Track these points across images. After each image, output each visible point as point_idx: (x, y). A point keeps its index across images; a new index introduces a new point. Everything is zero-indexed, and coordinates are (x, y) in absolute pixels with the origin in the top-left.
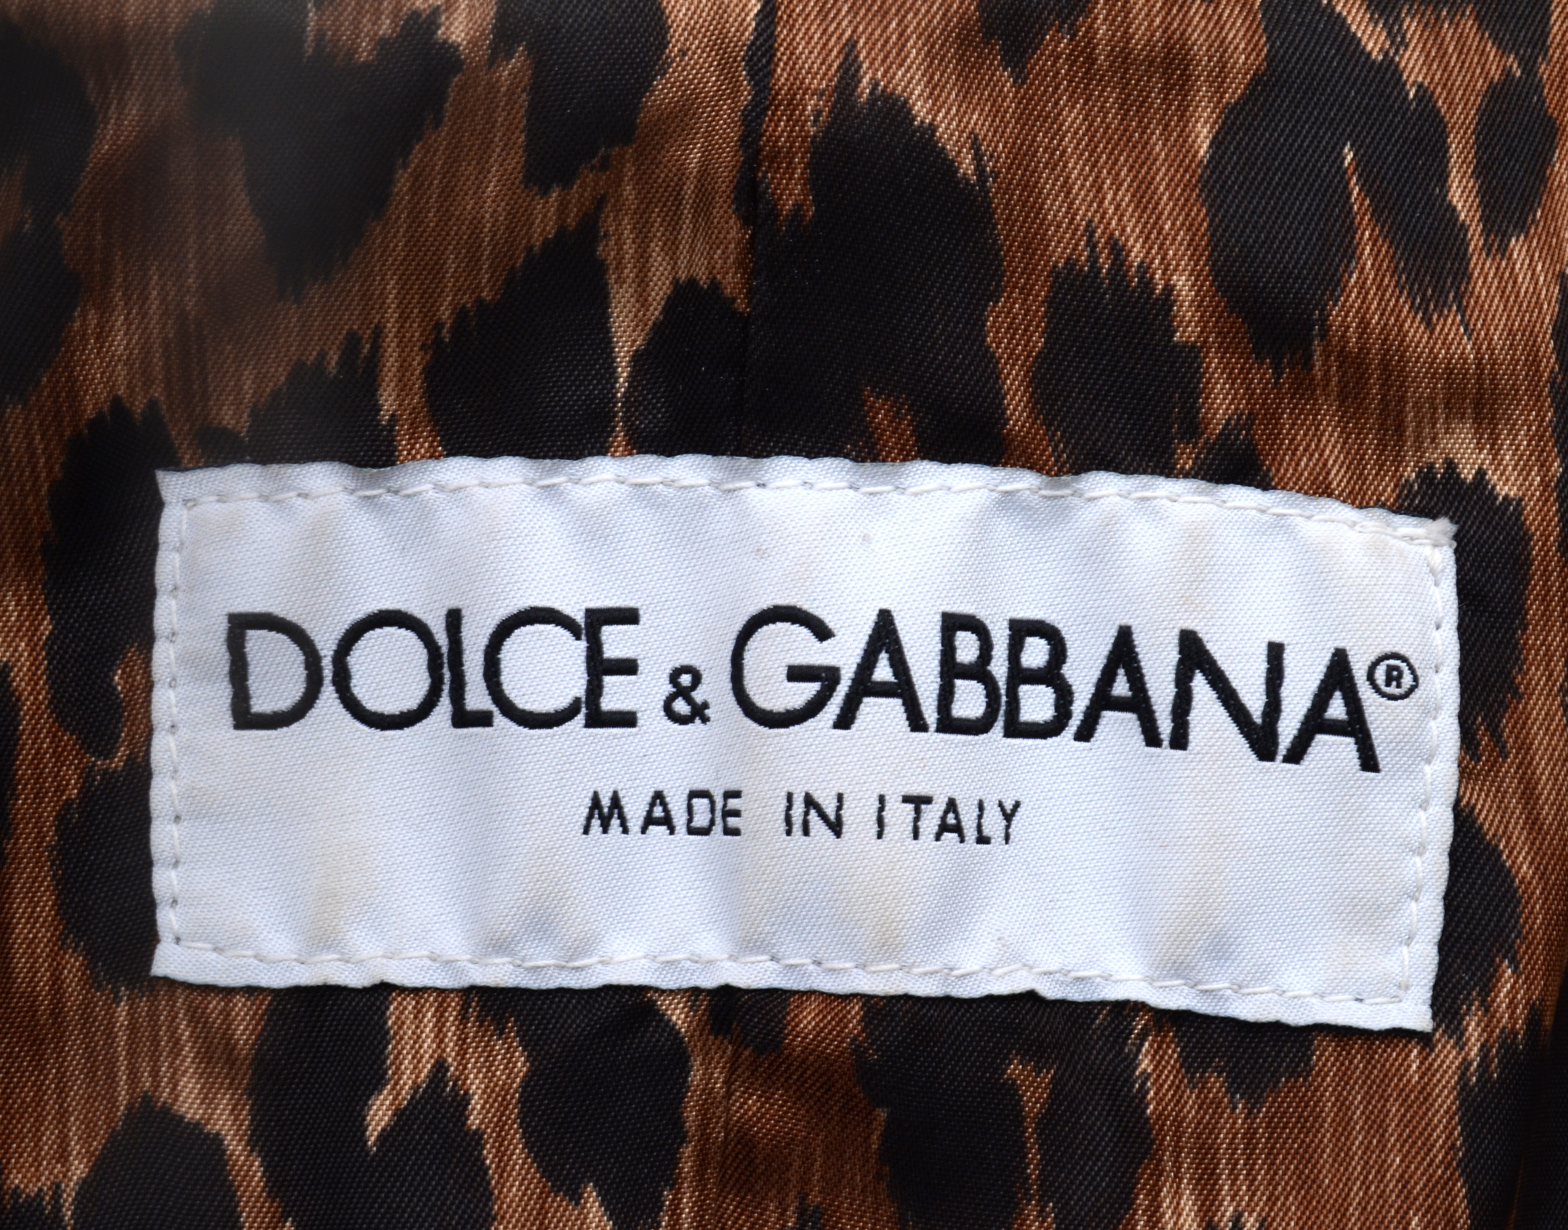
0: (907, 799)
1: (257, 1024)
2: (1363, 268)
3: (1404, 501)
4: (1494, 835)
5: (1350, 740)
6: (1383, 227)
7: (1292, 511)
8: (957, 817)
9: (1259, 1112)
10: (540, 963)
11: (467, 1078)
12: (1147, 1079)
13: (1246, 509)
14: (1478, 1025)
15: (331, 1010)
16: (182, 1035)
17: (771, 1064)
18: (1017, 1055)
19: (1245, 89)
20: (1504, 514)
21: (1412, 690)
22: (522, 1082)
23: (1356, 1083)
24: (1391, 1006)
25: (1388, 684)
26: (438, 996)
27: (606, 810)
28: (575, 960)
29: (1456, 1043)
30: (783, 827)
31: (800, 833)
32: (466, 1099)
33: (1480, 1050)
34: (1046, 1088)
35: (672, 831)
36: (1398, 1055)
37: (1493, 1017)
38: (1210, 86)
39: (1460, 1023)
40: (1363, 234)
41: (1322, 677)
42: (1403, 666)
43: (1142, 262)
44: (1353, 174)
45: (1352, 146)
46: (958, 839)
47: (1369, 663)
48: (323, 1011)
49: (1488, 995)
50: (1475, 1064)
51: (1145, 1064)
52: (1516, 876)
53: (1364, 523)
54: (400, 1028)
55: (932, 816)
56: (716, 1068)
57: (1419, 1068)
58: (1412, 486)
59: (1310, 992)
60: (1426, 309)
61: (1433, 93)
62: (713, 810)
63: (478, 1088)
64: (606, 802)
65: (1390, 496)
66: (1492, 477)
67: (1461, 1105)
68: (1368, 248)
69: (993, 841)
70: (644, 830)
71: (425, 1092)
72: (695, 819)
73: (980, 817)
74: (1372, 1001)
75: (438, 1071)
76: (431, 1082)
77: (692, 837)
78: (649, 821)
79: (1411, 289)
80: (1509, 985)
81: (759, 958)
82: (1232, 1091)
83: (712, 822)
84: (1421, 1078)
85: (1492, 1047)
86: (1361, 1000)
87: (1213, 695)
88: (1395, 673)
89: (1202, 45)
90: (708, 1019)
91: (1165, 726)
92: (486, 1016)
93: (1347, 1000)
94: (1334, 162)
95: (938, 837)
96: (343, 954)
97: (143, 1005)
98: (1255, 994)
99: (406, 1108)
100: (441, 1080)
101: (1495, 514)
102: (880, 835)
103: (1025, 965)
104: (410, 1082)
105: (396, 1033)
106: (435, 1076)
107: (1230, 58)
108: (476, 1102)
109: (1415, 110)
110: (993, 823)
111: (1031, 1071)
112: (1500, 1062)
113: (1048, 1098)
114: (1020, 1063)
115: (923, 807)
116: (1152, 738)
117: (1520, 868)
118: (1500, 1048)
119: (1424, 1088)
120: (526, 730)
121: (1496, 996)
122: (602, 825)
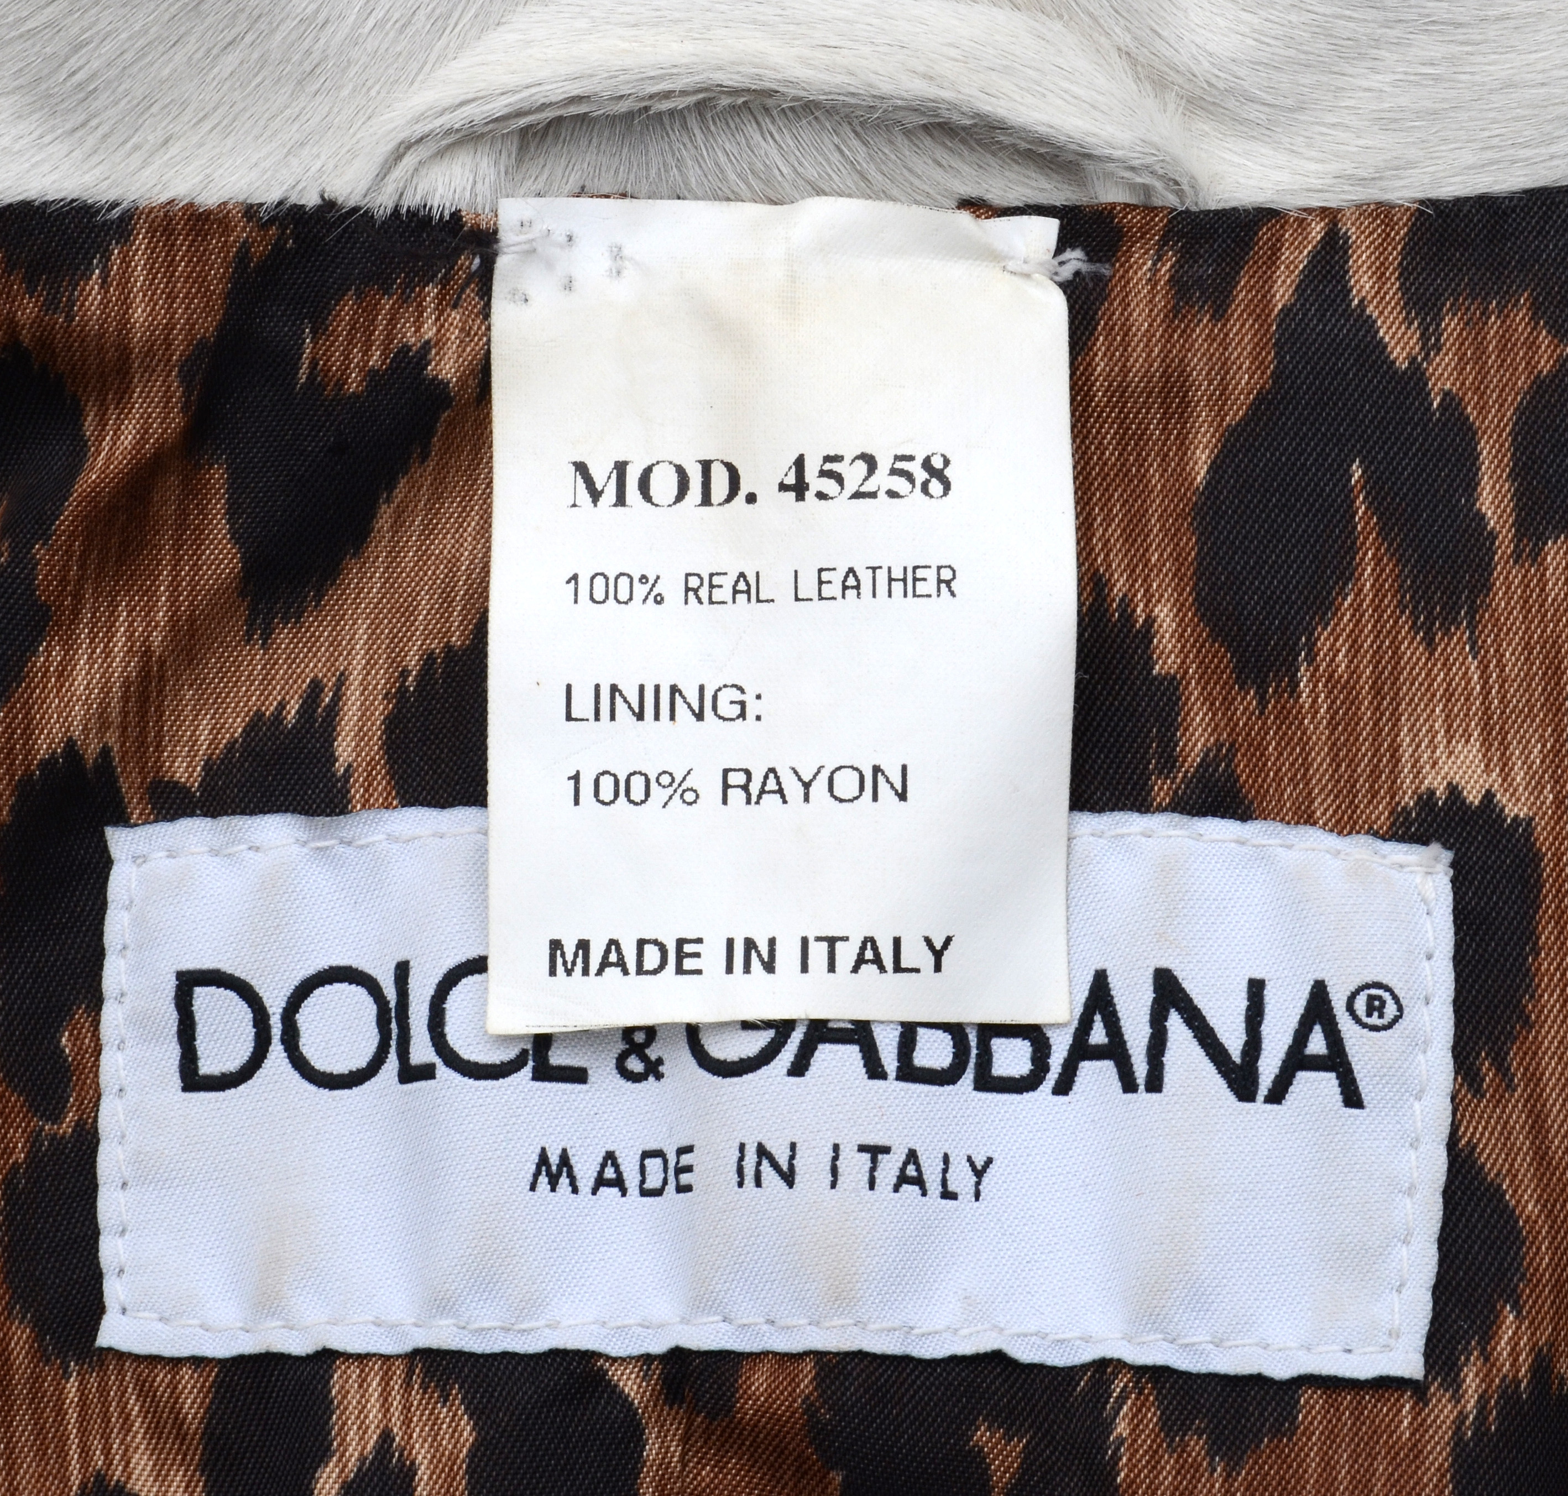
0: (862, 1149)
1: (205, 1397)
2: (1361, 590)
3: (1398, 829)
4: (1497, 1175)
5: (1333, 1075)
6: (1390, 545)
7: (1270, 842)
8: (918, 1169)
9: (1239, 1474)
10: (486, 1325)
11: (413, 1447)
12: (1122, 1444)
13: (1225, 841)
14: (1477, 1375)
15: (277, 1380)
16: (132, 1409)
17: (723, 1431)
18: (984, 1421)
19: (1248, 410)
20: (1512, 836)
21: (1396, 1020)
22: (470, 1451)
23: (1343, 1440)
24: (1380, 1356)
25: (1369, 1015)
26: (384, 1364)
27: (554, 1168)
28: (522, 1322)
29: (1453, 1396)
30: (736, 1178)
31: (753, 1184)
32: (411, 1471)
33: (1478, 1401)
34: (1017, 1458)
35: (624, 1192)
36: (1389, 1410)
37: (1493, 1365)
38: (1211, 411)
39: (1458, 1375)
40: (1365, 554)
41: (1302, 1011)
42: (1386, 996)
43: (1125, 595)
44: (1361, 491)
45: (1361, 462)
46: (920, 1192)
47: (1349, 993)
48: (269, 1381)
49: (1488, 1343)
50: (1471, 1417)
51: (1122, 1428)
52: (1520, 1216)
53: (1349, 850)
54: (344, 1397)
55: (889, 1167)
56: (672, 1441)
57: (1411, 1424)
58: (1410, 813)
59: (1296, 1345)
60: (1430, 628)
61: (1462, 399)
62: (666, 1170)
63: (425, 1458)
64: (554, 1159)
65: (1384, 824)
66: (1501, 798)
67: (1455, 1461)
68: (1369, 569)
69: (960, 1197)
70: (594, 1192)
71: (372, 1463)
72: (648, 1181)
73: (945, 1171)
74: (1361, 1351)
75: (384, 1441)
76: (378, 1453)
77: (645, 1199)
78: (600, 1182)
79: (1415, 607)
80: (1510, 1332)
81: (711, 1319)
82: (1211, 1454)
83: (665, 1182)
84: (1413, 1434)
85: (1492, 1397)
86: (1349, 1351)
87: (1189, 1034)
88: (1377, 1003)
89: (1202, 370)
90: (662, 1389)
91: (1141, 1069)
92: (430, 1382)
93: (1335, 1352)
94: (1339, 480)
95: (896, 1189)
96: (287, 1320)
97: (93, 1380)
98: (1237, 1347)
99: (353, 1481)
100: (388, 1451)
101: (1503, 836)
102: (833, 1185)
103: (995, 1326)
104: (356, 1454)
105: (340, 1403)
106: (382, 1447)
107: (1232, 379)
108: (423, 1473)
109: (1439, 420)
110: (961, 1179)
111: (1000, 1439)
112: (1498, 1414)
113: (1018, 1468)
114: (989, 1429)
115: (880, 1157)
116: (1129, 1085)
117: (1525, 1207)
118: (1500, 1398)
119: (1415, 1445)
120: (471, 1081)
121: (1498, 1343)
122: (550, 1183)
